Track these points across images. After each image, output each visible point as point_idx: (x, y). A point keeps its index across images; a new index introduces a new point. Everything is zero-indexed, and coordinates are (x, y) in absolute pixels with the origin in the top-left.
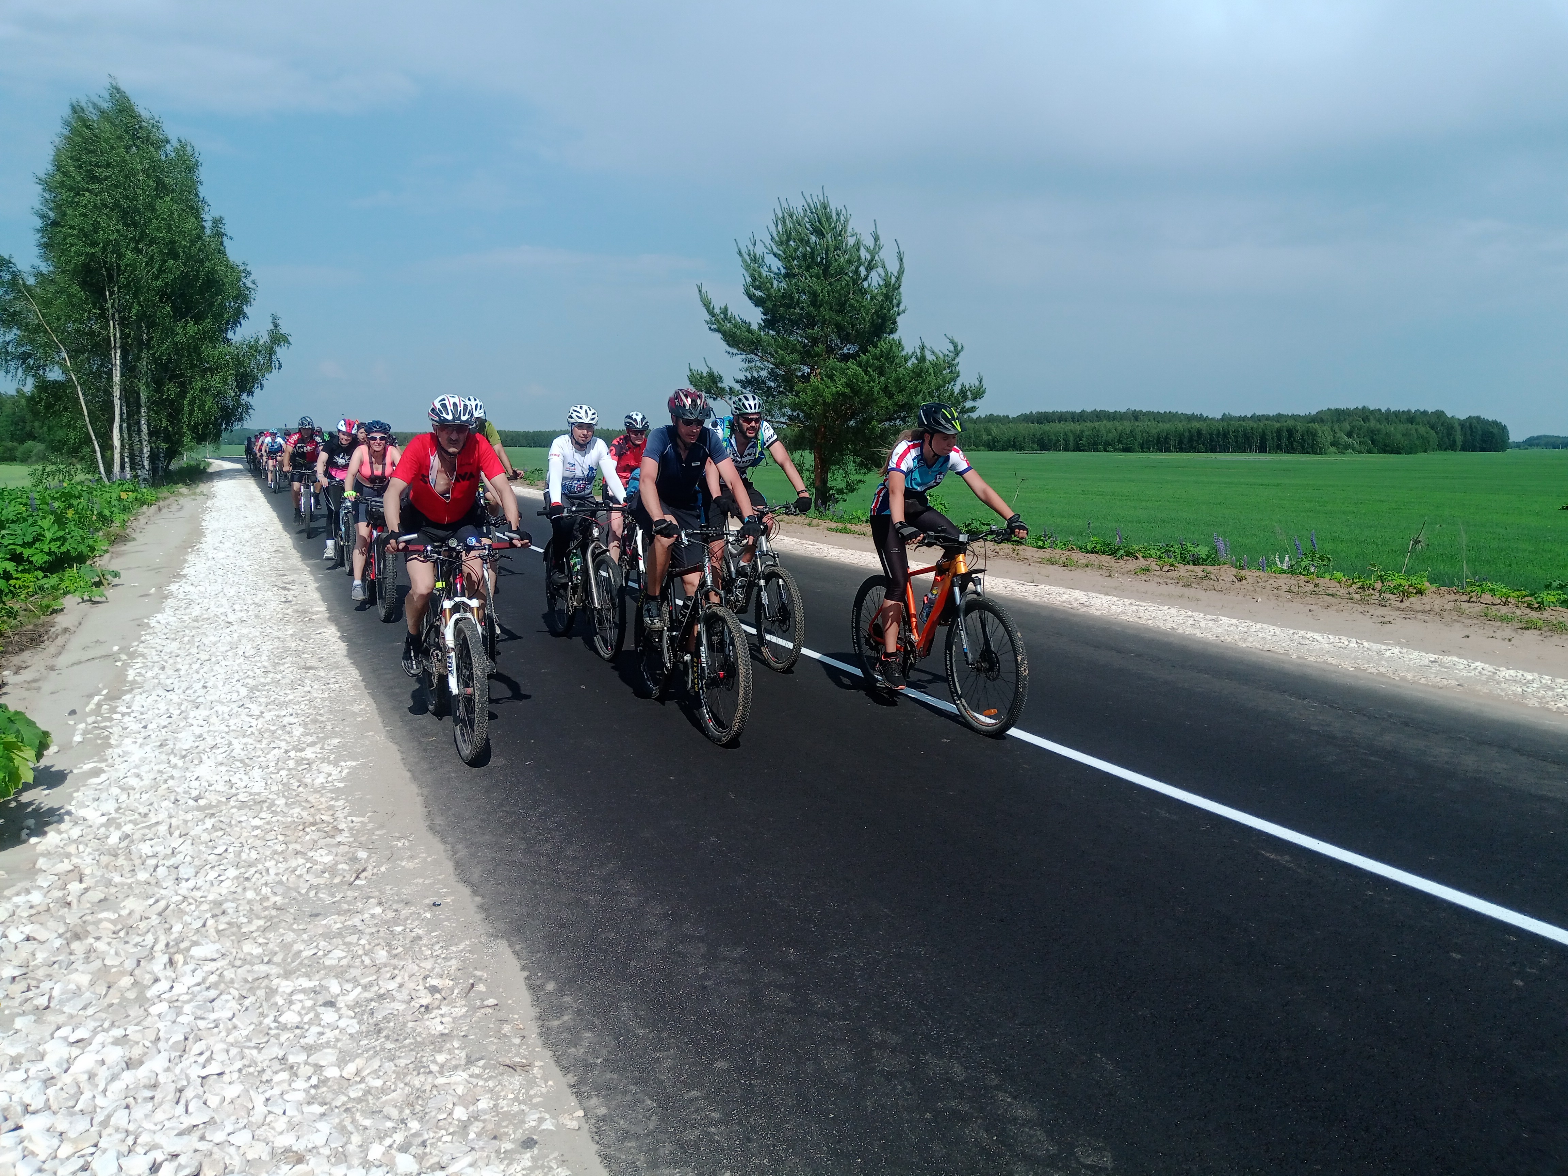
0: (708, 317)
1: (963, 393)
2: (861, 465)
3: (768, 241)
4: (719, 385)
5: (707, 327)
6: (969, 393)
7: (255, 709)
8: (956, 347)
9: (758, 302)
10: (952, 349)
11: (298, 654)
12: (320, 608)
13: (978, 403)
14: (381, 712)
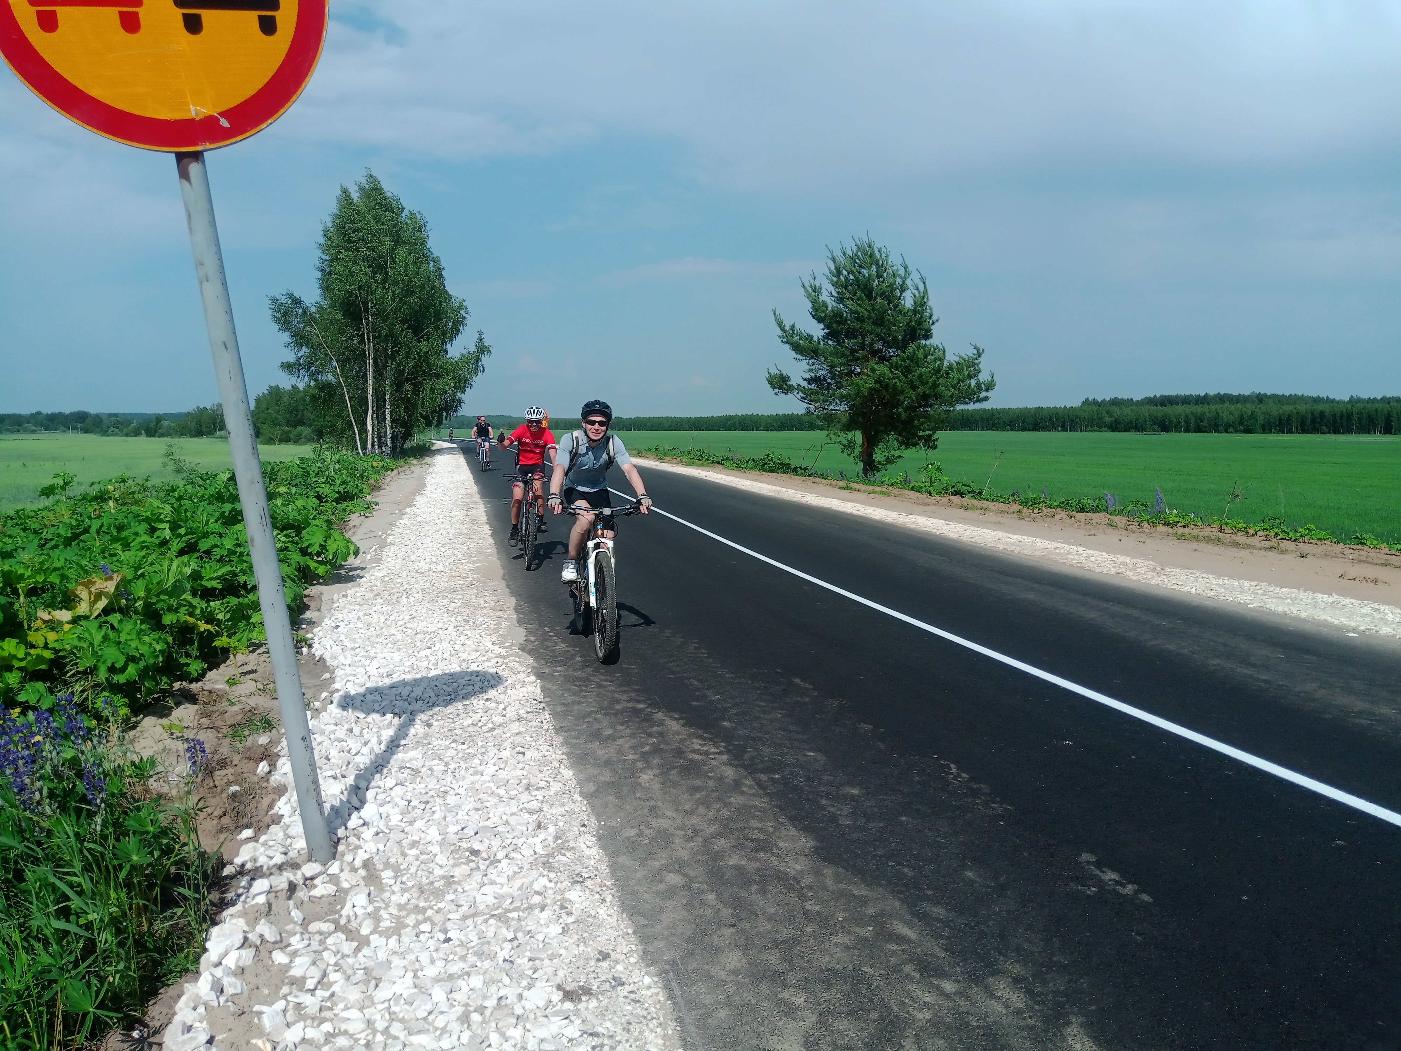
0: (780, 333)
1: (978, 385)
2: (901, 443)
3: (828, 273)
4: (788, 383)
5: (780, 340)
6: (983, 386)
7: (443, 550)
8: (978, 350)
9: (820, 320)
10: (975, 352)
11: (466, 534)
12: (484, 518)
13: (989, 394)
14: (498, 552)
